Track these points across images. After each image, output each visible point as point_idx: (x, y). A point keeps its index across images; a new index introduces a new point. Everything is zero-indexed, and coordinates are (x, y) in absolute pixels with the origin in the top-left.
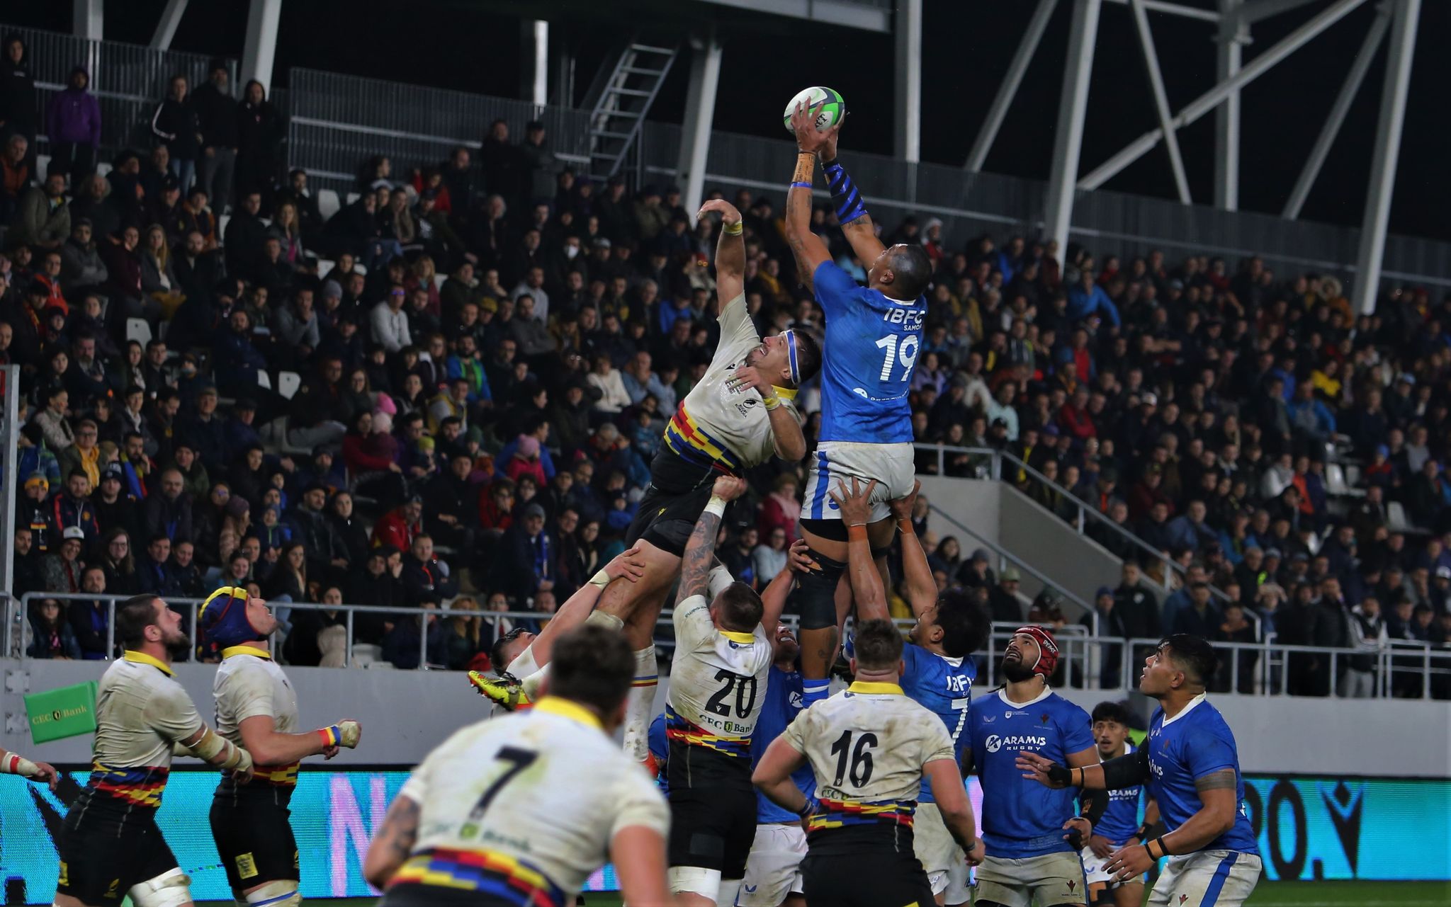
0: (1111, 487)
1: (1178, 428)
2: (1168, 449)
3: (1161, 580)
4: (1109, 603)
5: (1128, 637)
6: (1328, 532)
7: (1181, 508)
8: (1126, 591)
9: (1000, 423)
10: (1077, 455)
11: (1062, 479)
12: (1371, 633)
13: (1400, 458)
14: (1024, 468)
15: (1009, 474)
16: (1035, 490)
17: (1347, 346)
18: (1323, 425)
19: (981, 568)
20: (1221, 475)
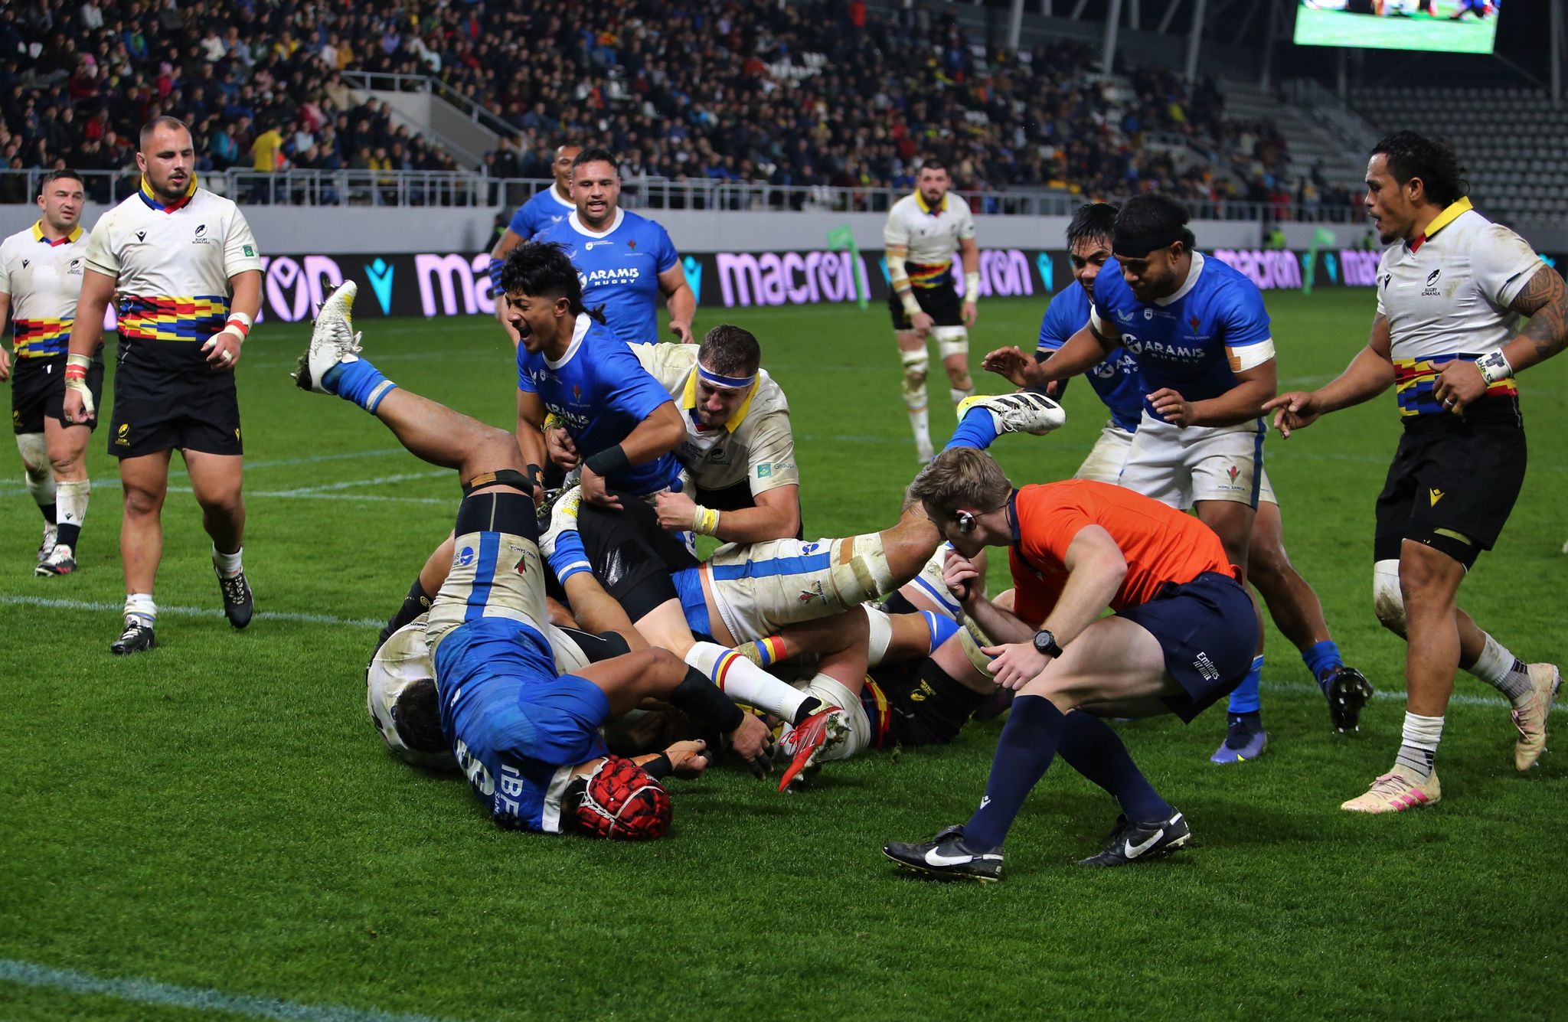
0: (491, 96)
1: (527, 63)
2: (522, 75)
3: (519, 146)
4: (491, 160)
5: (503, 176)
6: (612, 118)
7: (530, 106)
8: (501, 153)
9: (429, 63)
10: (471, 79)
11: (464, 92)
12: (635, 174)
13: (649, 77)
14: (444, 87)
15: (435, 90)
16: (450, 98)
17: (621, 17)
18: (608, 60)
19: (420, 142)
20: (551, 88)
